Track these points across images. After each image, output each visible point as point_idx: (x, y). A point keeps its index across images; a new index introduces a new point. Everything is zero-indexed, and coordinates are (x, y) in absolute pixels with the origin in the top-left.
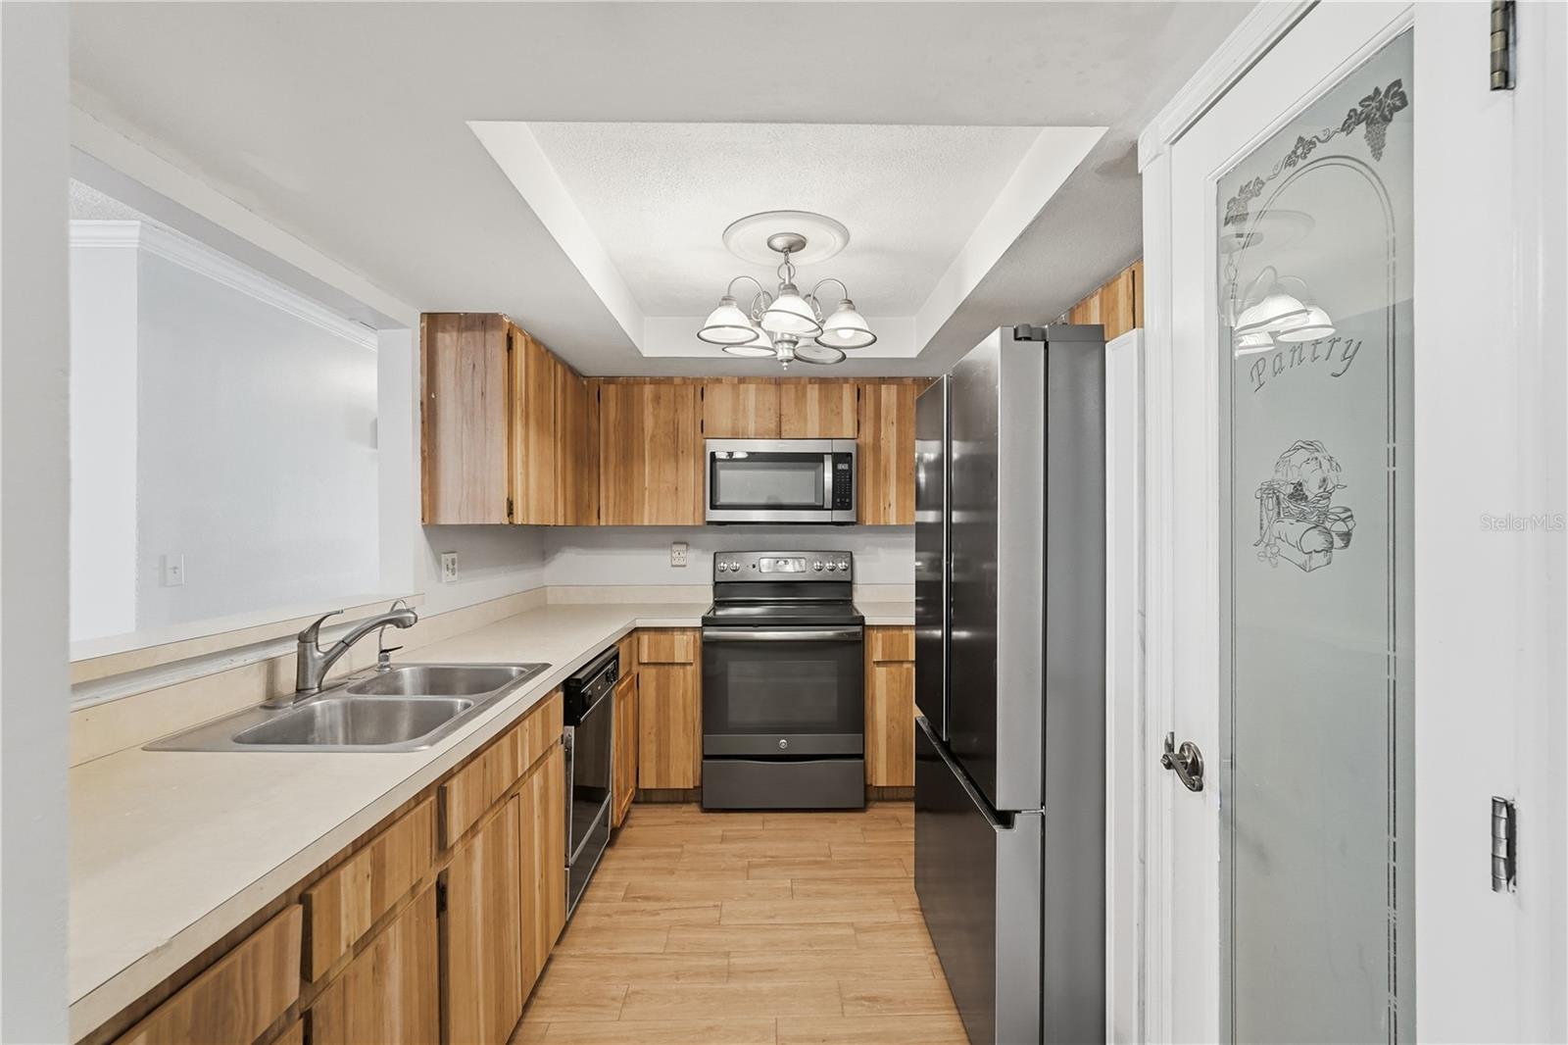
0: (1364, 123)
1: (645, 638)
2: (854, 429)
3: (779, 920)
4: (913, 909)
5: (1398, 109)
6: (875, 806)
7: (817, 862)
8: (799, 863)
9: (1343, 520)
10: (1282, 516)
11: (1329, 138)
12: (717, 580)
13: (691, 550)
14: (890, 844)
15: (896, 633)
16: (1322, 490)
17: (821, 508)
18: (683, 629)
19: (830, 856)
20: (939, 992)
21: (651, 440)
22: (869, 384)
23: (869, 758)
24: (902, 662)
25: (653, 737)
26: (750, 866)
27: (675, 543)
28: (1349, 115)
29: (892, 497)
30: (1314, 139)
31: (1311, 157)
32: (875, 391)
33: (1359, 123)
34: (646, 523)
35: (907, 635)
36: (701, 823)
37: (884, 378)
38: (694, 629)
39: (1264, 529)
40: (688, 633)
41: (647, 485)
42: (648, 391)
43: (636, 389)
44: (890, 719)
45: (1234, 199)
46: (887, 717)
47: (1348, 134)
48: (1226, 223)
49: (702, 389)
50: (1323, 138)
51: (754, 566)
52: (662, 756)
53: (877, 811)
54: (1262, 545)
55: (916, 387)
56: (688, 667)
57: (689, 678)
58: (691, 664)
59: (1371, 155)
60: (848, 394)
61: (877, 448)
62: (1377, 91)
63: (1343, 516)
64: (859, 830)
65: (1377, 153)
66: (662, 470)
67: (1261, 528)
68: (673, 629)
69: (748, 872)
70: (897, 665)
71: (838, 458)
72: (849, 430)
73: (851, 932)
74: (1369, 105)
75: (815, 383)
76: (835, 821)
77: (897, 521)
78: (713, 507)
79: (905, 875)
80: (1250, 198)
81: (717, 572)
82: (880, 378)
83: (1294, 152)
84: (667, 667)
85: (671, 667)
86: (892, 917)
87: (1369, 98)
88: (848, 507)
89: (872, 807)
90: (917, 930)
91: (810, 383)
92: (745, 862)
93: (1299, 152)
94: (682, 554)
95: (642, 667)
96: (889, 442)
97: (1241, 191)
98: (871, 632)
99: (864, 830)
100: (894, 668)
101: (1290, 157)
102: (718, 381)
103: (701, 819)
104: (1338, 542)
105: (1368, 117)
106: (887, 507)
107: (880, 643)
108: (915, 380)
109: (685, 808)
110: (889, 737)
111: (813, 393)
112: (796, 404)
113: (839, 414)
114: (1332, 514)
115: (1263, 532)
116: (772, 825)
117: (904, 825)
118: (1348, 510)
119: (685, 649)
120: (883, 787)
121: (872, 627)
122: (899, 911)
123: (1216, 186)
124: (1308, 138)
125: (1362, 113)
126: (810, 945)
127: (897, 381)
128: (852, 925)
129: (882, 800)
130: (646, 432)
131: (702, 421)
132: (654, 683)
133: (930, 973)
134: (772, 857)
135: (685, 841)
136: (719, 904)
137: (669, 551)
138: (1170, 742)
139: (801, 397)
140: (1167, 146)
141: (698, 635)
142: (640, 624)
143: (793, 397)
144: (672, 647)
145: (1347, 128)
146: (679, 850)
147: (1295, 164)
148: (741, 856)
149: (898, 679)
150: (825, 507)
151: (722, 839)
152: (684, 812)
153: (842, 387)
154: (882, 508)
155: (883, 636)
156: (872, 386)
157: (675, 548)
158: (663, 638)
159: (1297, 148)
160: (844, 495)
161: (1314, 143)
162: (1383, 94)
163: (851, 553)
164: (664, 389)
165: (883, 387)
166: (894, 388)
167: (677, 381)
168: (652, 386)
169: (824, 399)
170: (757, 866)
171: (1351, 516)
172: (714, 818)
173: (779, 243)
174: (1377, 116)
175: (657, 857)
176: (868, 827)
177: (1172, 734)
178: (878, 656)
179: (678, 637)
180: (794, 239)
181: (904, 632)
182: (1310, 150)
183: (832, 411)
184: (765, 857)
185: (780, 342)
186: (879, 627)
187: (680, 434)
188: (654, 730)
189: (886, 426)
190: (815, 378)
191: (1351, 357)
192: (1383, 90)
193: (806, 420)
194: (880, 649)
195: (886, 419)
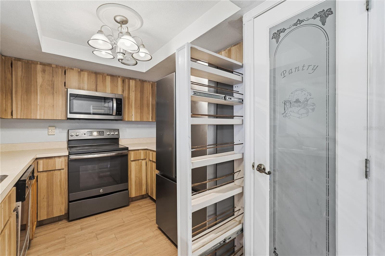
0: (320, 17)
1: (41, 162)
2: (122, 91)
3: (115, 250)
4: (157, 229)
5: (330, 14)
6: (131, 203)
7: (121, 226)
8: (114, 228)
9: (312, 106)
10: (292, 106)
11: (308, 20)
12: (70, 139)
13: (57, 129)
14: (141, 213)
15: (137, 151)
16: (305, 99)
17: (112, 115)
18: (59, 157)
19: (124, 222)
20: (175, 250)
21: (41, 86)
22: (127, 79)
23: (129, 190)
24: (139, 160)
25: (45, 200)
26: (97, 235)
27: (49, 126)
28: (315, 15)
29: (133, 113)
30: (303, 20)
31: (302, 24)
32: (128, 81)
33: (318, 17)
34: (38, 118)
35: (141, 152)
36: (69, 226)
37: (131, 78)
38: (65, 156)
39: (286, 110)
40: (62, 158)
41: (38, 103)
42: (39, 67)
43: (33, 65)
44: (136, 177)
45: (275, 33)
46: (135, 176)
47: (314, 19)
48: (272, 39)
49: (65, 71)
50: (306, 20)
51: (85, 134)
52: (50, 205)
53: (132, 205)
54: (285, 114)
55: (140, 82)
56: (62, 171)
57: (63, 174)
58: (63, 169)
59: (322, 24)
60: (120, 81)
61: (129, 98)
62: (323, 10)
63: (313, 105)
64: (130, 212)
65: (324, 24)
66: (46, 98)
67: (285, 110)
68: (55, 157)
69: (97, 237)
70: (138, 161)
71: (117, 99)
72: (120, 92)
73: (141, 243)
74: (321, 13)
75: (109, 76)
76: (121, 211)
77: (135, 120)
78: (70, 113)
79: (150, 221)
80: (281, 33)
81: (69, 136)
82: (129, 78)
83: (297, 23)
84: (52, 172)
85: (53, 171)
86: (151, 234)
87: (321, 12)
88: (121, 115)
89: (130, 204)
90: (160, 235)
91: (107, 75)
92: (94, 234)
93: (298, 22)
94: (52, 131)
95: (39, 173)
96: (132, 97)
97: (278, 31)
98: (130, 152)
99: (131, 211)
100: (137, 162)
101: (295, 24)
102: (72, 69)
103: (69, 225)
104: (310, 111)
105: (320, 16)
106: (132, 115)
107: (133, 155)
108: (140, 80)
109: (60, 223)
110: (135, 182)
111: (108, 79)
112: (102, 82)
113: (117, 86)
114: (308, 105)
115: (285, 111)
116: (99, 219)
117: (142, 207)
118: (314, 103)
119: (61, 164)
120: (134, 197)
121: (130, 150)
122: (153, 232)
123: (269, 30)
124: (301, 19)
125: (319, 15)
126: (131, 253)
127: (135, 79)
128: (141, 241)
129: (132, 201)
130: (38, 84)
131: (65, 82)
132: (46, 179)
133: (170, 246)
134: (104, 229)
135: (65, 235)
136: (90, 252)
137: (47, 130)
138: (253, 165)
139: (104, 80)
140: (253, 18)
141: (66, 158)
142: (38, 156)
143: (101, 79)
144: (55, 164)
145: (314, 18)
146: (64, 239)
147: (296, 25)
148: (92, 232)
149: (138, 165)
150: (113, 115)
151: (81, 229)
152: (60, 224)
153: (118, 78)
154: (130, 116)
155: (134, 153)
156: (127, 80)
157: (49, 128)
158: (50, 161)
159: (297, 21)
160: (119, 111)
161: (303, 21)
162: (325, 11)
163: (119, 129)
164: (47, 68)
165: (131, 80)
166: (134, 81)
167: (53, 66)
168: (41, 66)
169: (112, 81)
170: (99, 234)
171: (315, 105)
172: (75, 223)
173: (118, 19)
174: (324, 16)
175: (55, 245)
176: (132, 210)
177: (254, 163)
178: (132, 159)
179: (57, 160)
180: (124, 19)
181: (140, 151)
182: (302, 22)
183: (115, 85)
184: (101, 230)
185: (119, 52)
186: (132, 150)
187: (55, 86)
188: (46, 197)
189: (132, 92)
190: (109, 74)
191: (315, 69)
192: (326, 10)
193: (106, 87)
194: (133, 157)
195: (131, 90)
